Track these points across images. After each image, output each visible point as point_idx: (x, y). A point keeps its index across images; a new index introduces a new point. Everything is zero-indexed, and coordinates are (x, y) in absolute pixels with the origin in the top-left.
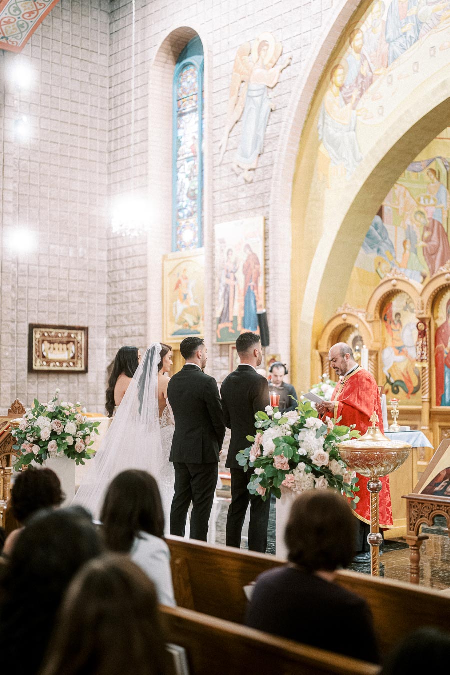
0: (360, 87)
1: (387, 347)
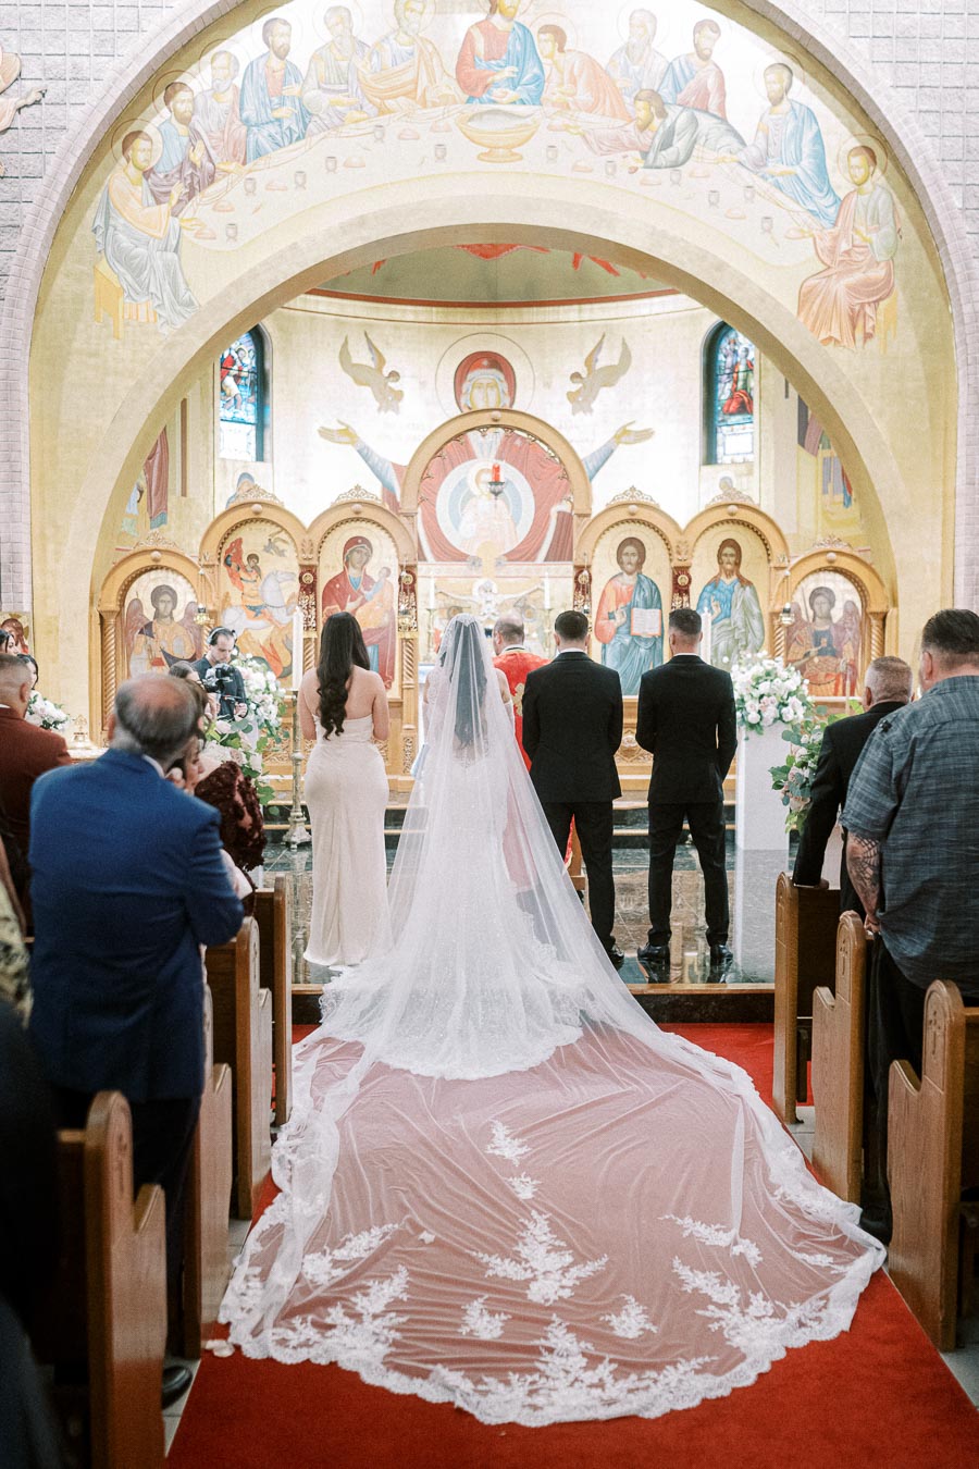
0: (189, 182)
1: (231, 606)
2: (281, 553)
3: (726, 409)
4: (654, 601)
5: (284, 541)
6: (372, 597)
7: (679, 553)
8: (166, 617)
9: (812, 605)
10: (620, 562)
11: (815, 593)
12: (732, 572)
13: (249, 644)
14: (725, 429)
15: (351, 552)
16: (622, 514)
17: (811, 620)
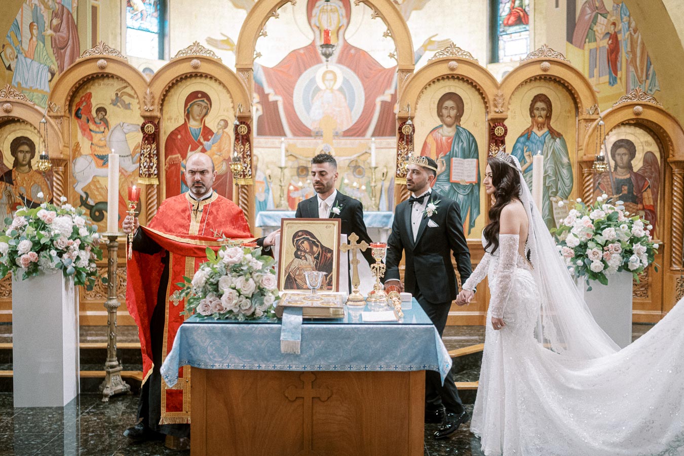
1: (81, 155)
2: (127, 107)
3: (506, 22)
4: (471, 151)
5: (130, 96)
6: (210, 147)
7: (496, 106)
8: (25, 165)
9: (613, 156)
10: (440, 115)
11: (617, 145)
12: (544, 124)
13: (98, 191)
14: (505, 37)
15: (191, 105)
16: (443, 70)
17: (613, 170)
